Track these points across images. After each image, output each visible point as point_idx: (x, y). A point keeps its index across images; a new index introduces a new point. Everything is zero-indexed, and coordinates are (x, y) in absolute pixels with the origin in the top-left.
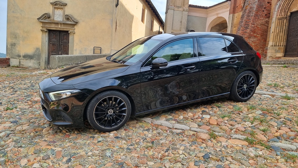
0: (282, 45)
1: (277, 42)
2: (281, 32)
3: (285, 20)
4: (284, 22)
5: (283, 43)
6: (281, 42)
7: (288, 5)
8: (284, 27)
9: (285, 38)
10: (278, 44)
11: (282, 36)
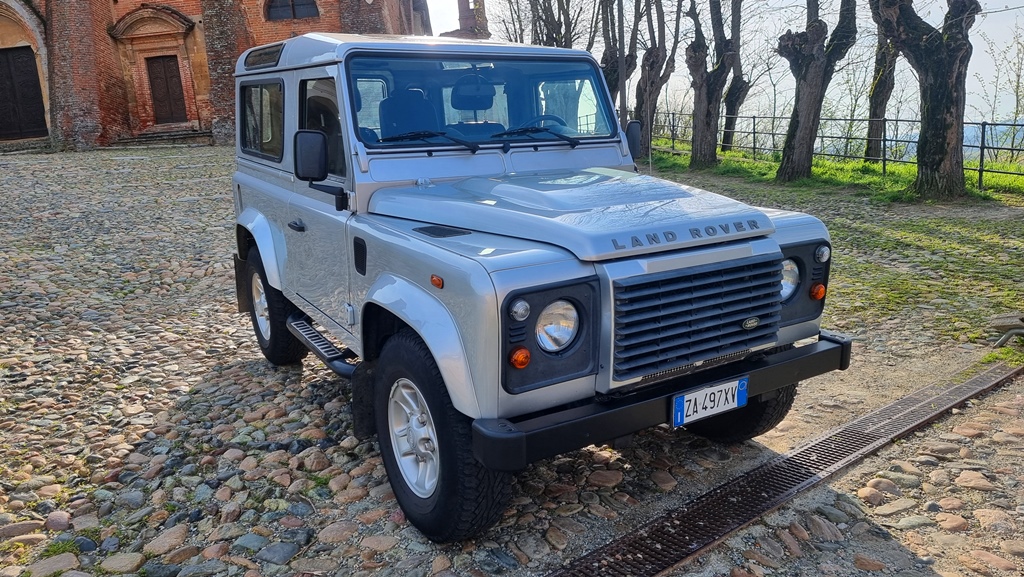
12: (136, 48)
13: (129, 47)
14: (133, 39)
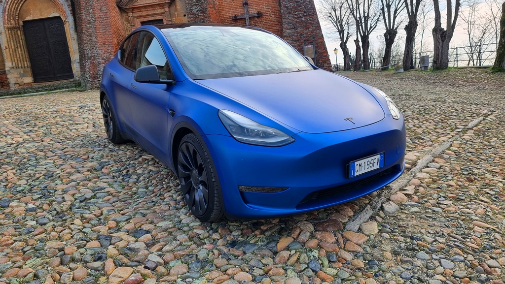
0: (26, 66)
1: (18, 62)
2: (19, 47)
3: (19, 31)
4: (17, 34)
5: (27, 64)
6: (24, 62)
7: (16, 10)
8: (21, 40)
9: (27, 56)
10: (20, 65)
11: (22, 54)
12: (135, 15)
13: (130, 14)
14: (133, 9)
